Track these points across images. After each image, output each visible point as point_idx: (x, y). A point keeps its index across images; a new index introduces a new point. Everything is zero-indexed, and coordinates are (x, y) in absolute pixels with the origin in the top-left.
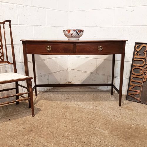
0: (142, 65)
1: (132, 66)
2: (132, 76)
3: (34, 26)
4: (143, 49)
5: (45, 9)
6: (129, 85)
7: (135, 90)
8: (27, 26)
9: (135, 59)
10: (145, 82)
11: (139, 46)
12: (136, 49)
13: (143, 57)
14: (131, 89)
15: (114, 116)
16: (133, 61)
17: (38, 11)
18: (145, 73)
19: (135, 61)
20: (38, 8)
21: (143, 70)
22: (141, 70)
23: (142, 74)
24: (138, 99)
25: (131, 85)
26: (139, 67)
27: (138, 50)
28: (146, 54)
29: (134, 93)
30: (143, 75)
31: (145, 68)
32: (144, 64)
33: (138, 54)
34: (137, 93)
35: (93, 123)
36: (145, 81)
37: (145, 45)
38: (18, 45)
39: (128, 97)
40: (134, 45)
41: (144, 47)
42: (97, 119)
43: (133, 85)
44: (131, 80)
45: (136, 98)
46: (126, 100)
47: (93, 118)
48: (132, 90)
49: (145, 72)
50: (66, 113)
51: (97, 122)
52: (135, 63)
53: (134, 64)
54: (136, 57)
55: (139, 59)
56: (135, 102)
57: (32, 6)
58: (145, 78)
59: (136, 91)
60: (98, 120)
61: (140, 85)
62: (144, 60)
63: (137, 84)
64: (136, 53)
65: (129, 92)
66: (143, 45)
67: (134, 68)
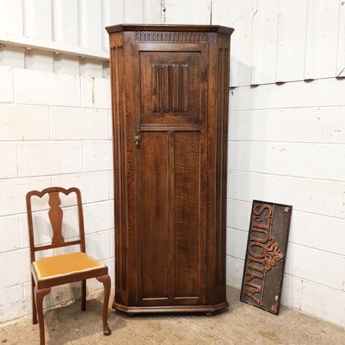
0: (264, 241)
1: (249, 241)
2: (249, 257)
4: (265, 212)
7: (253, 285)
10: (269, 272)
11: (259, 206)
12: (255, 211)
13: (266, 227)
16: (250, 232)
18: (269, 256)
19: (253, 233)
21: (265, 250)
22: (262, 249)
23: (264, 257)
24: (258, 301)
25: (247, 274)
26: (258, 244)
27: (258, 213)
28: (269, 222)
29: (251, 289)
30: (266, 259)
31: (268, 247)
32: (266, 239)
33: (258, 220)
34: (257, 291)
36: (268, 269)
37: (269, 206)
39: (244, 297)
41: (266, 210)
43: (250, 275)
44: (248, 266)
45: (254, 298)
46: (241, 301)
48: (249, 284)
49: (268, 253)
52: (253, 236)
53: (252, 238)
54: (254, 225)
55: (259, 230)
56: (254, 306)
58: (268, 264)
59: (255, 286)
61: (261, 276)
62: (266, 232)
63: (258, 274)
64: (254, 217)
65: (244, 287)
66: (265, 206)
67: (251, 245)
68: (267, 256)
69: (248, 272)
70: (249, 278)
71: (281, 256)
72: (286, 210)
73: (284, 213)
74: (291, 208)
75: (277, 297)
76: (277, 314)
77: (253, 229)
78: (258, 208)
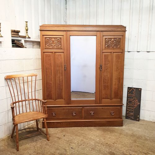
2: (128, 105)
4: (132, 91)
6: (127, 111)
7: (130, 113)
10: (135, 109)
13: (133, 95)
22: (132, 102)
24: (132, 118)
27: (130, 91)
29: (130, 115)
30: (134, 105)
31: (134, 101)
32: (133, 99)
34: (132, 115)
37: (133, 89)
39: (127, 117)
40: (127, 89)
44: (128, 108)
53: (128, 99)
54: (129, 95)
55: (131, 96)
56: (131, 120)
61: (133, 110)
62: (133, 97)
63: (131, 110)
64: (129, 93)
65: (127, 114)
67: (128, 102)
69: (128, 110)
70: (128, 111)
71: (139, 104)
72: (140, 90)
73: (139, 91)
74: (141, 89)
75: (138, 116)
76: (139, 121)
77: (128, 96)
78: (130, 90)
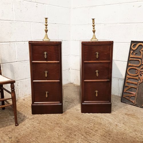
0: (138, 66)
1: (128, 66)
2: (128, 76)
3: (32, 23)
5: (44, 5)
6: (124, 87)
7: (130, 92)
8: (24, 22)
9: (130, 59)
10: (141, 84)
11: (135, 44)
12: (132, 48)
13: (140, 57)
14: (126, 90)
15: (117, 125)
16: (129, 61)
17: (36, 7)
18: (142, 74)
19: (131, 61)
20: (36, 3)
21: (139, 71)
22: (137, 71)
24: (133, 102)
25: (126, 86)
26: (134, 68)
27: (134, 49)
28: (142, 53)
29: (129, 95)
30: (139, 76)
31: (141, 69)
32: (140, 64)
33: (134, 53)
34: (133, 95)
35: (91, 135)
36: (141, 82)
37: (142, 44)
38: (14, 43)
40: (130, 44)
41: (141, 46)
42: (96, 129)
43: (128, 87)
45: (131, 100)
46: (121, 102)
47: (92, 128)
48: (127, 92)
49: (141, 72)
50: (61, 120)
51: (95, 133)
52: (130, 63)
54: (131, 56)
55: (135, 59)
56: (130, 104)
57: (30, 1)
58: (141, 79)
59: (132, 93)
60: (97, 131)
61: (136, 87)
62: (140, 60)
63: (133, 86)
64: (132, 52)
65: (124, 94)
66: (140, 44)
67: (129, 68)
68: (140, 75)
69: (126, 85)
70: (127, 88)
78: (135, 45)
